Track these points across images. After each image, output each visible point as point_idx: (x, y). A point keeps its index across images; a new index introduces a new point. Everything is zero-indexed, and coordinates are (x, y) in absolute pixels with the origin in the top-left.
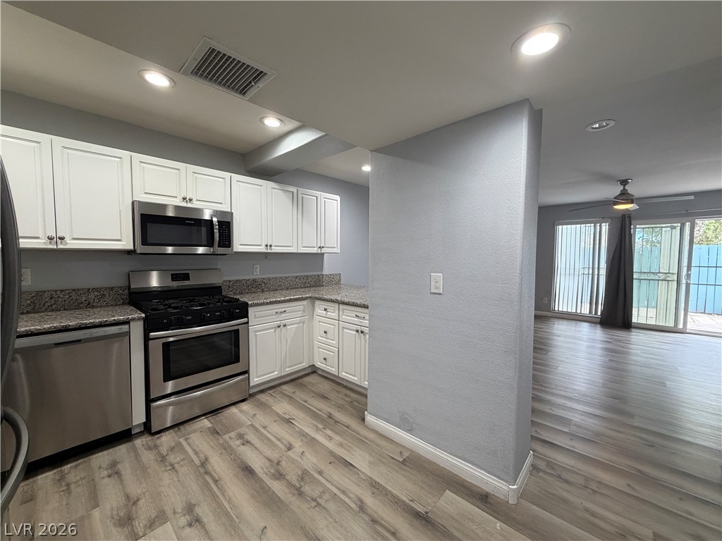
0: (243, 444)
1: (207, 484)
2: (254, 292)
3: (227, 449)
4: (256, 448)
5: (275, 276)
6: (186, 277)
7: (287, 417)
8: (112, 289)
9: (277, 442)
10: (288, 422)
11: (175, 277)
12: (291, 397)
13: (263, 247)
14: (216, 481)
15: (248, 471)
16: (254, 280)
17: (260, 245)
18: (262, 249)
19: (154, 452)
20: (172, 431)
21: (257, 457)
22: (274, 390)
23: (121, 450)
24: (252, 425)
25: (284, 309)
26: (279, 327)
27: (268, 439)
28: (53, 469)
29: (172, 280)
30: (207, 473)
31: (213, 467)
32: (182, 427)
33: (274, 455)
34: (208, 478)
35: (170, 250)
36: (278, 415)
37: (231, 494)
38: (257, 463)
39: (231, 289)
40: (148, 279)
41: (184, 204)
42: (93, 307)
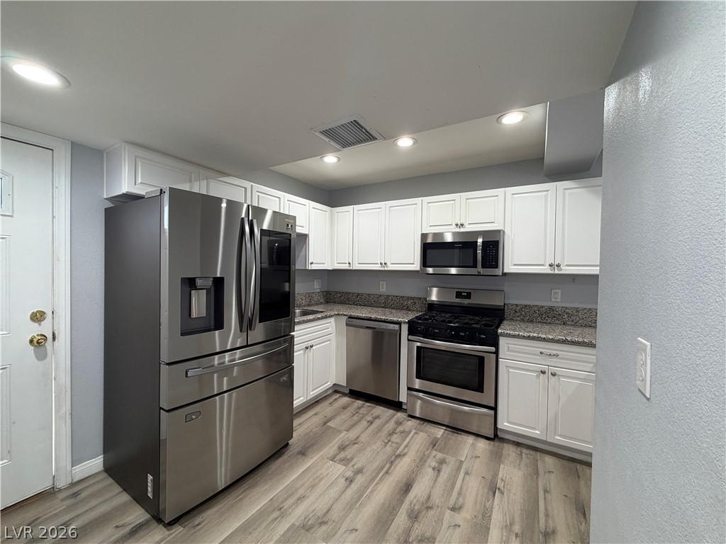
0: (434, 469)
1: (382, 468)
2: (550, 323)
3: (422, 460)
4: (436, 480)
5: (585, 306)
6: (468, 296)
7: (500, 484)
8: (420, 299)
9: (455, 493)
10: (493, 489)
11: (459, 295)
12: (537, 474)
13: (547, 267)
14: (387, 472)
15: (407, 487)
16: (551, 309)
17: (543, 265)
18: (546, 270)
19: (396, 426)
20: (418, 421)
21: (426, 487)
22: (532, 452)
23: (388, 412)
24: (461, 462)
25: (555, 352)
26: (543, 372)
27: (453, 484)
28: (352, 398)
29: (456, 297)
30: (392, 463)
31: (399, 463)
32: (426, 424)
33: (436, 499)
34: (388, 466)
35: (453, 271)
36: (496, 475)
37: (379, 488)
38: (418, 491)
39: (518, 314)
40: (429, 294)
41: (458, 230)
42: (410, 310)
